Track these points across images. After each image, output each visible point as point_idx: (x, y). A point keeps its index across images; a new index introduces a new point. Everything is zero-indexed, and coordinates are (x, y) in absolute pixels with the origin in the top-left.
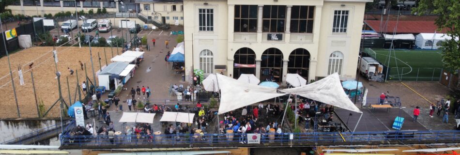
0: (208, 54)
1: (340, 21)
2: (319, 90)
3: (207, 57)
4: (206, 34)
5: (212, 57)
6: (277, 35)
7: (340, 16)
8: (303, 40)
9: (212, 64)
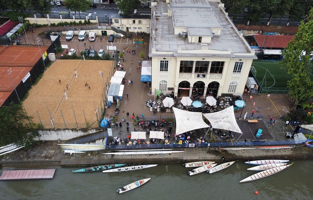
0: (164, 82)
1: (238, 68)
2: (223, 118)
3: (163, 83)
4: (164, 73)
5: (166, 83)
6: (203, 75)
7: (238, 65)
8: (217, 77)
9: (166, 87)
